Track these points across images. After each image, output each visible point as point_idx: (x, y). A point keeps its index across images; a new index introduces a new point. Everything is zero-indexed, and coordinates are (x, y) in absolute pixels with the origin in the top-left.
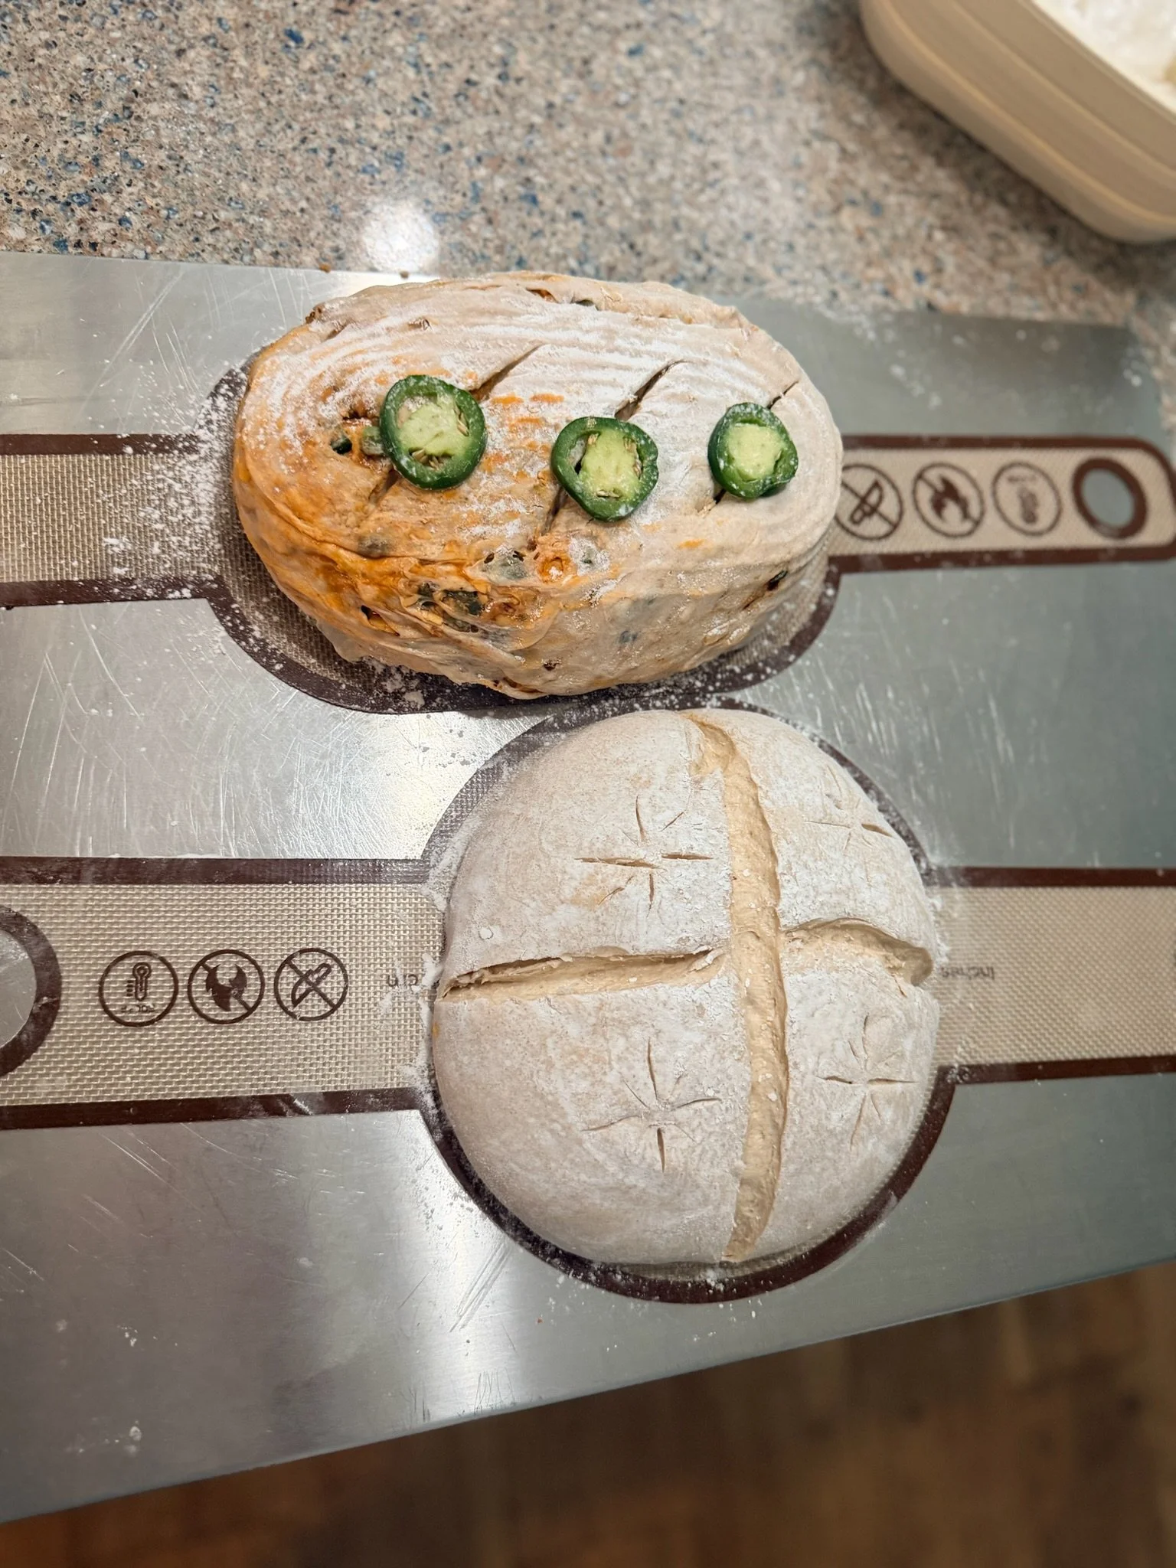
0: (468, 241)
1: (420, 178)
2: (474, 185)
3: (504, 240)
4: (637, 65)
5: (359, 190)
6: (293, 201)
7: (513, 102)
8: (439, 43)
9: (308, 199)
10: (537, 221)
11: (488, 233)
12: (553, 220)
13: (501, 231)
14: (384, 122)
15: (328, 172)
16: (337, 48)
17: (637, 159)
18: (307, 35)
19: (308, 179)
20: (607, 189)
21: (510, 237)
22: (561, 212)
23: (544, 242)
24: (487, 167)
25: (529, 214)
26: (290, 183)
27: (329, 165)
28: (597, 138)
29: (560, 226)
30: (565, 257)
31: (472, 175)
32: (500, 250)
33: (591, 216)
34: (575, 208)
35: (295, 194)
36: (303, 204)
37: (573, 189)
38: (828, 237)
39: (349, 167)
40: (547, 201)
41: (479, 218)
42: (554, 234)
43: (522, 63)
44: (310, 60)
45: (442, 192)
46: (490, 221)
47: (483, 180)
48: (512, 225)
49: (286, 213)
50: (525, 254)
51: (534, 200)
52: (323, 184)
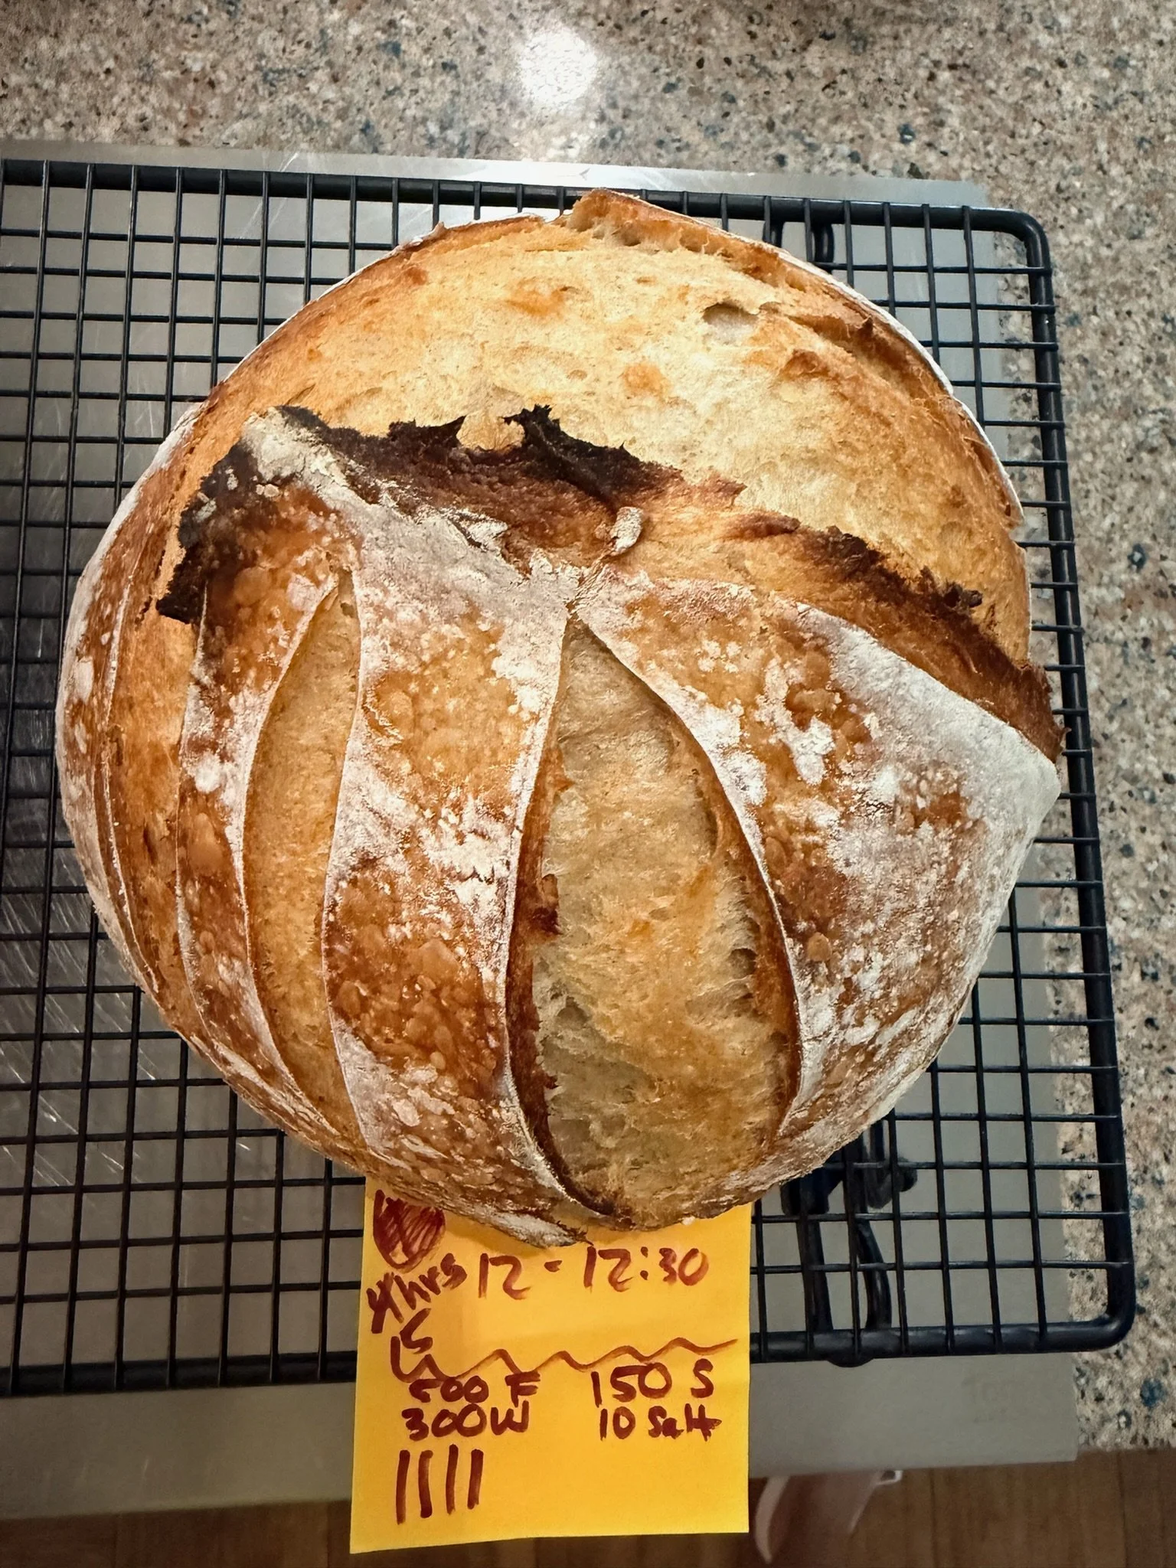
0: (304, 103)
1: (256, 25)
2: (323, 32)
3: (349, 102)
5: (181, 44)
6: (99, 61)
9: (116, 58)
10: (396, 76)
11: (330, 93)
12: (416, 74)
13: (347, 90)
15: (145, 23)
19: (120, 33)
20: (492, 31)
21: (357, 98)
22: (427, 62)
23: (400, 103)
24: (342, 9)
25: (386, 67)
26: (98, 39)
27: (148, 14)
29: (425, 82)
30: (424, 121)
31: (321, 20)
32: (342, 115)
33: (465, 68)
34: (447, 58)
35: (102, 52)
36: (110, 64)
37: (448, 33)
38: (785, 82)
39: (171, 16)
40: (412, 50)
41: (322, 75)
42: (415, 91)
45: (280, 44)
46: (335, 79)
47: (333, 26)
48: (363, 82)
49: (88, 75)
50: (373, 118)
51: (396, 49)
52: (138, 39)
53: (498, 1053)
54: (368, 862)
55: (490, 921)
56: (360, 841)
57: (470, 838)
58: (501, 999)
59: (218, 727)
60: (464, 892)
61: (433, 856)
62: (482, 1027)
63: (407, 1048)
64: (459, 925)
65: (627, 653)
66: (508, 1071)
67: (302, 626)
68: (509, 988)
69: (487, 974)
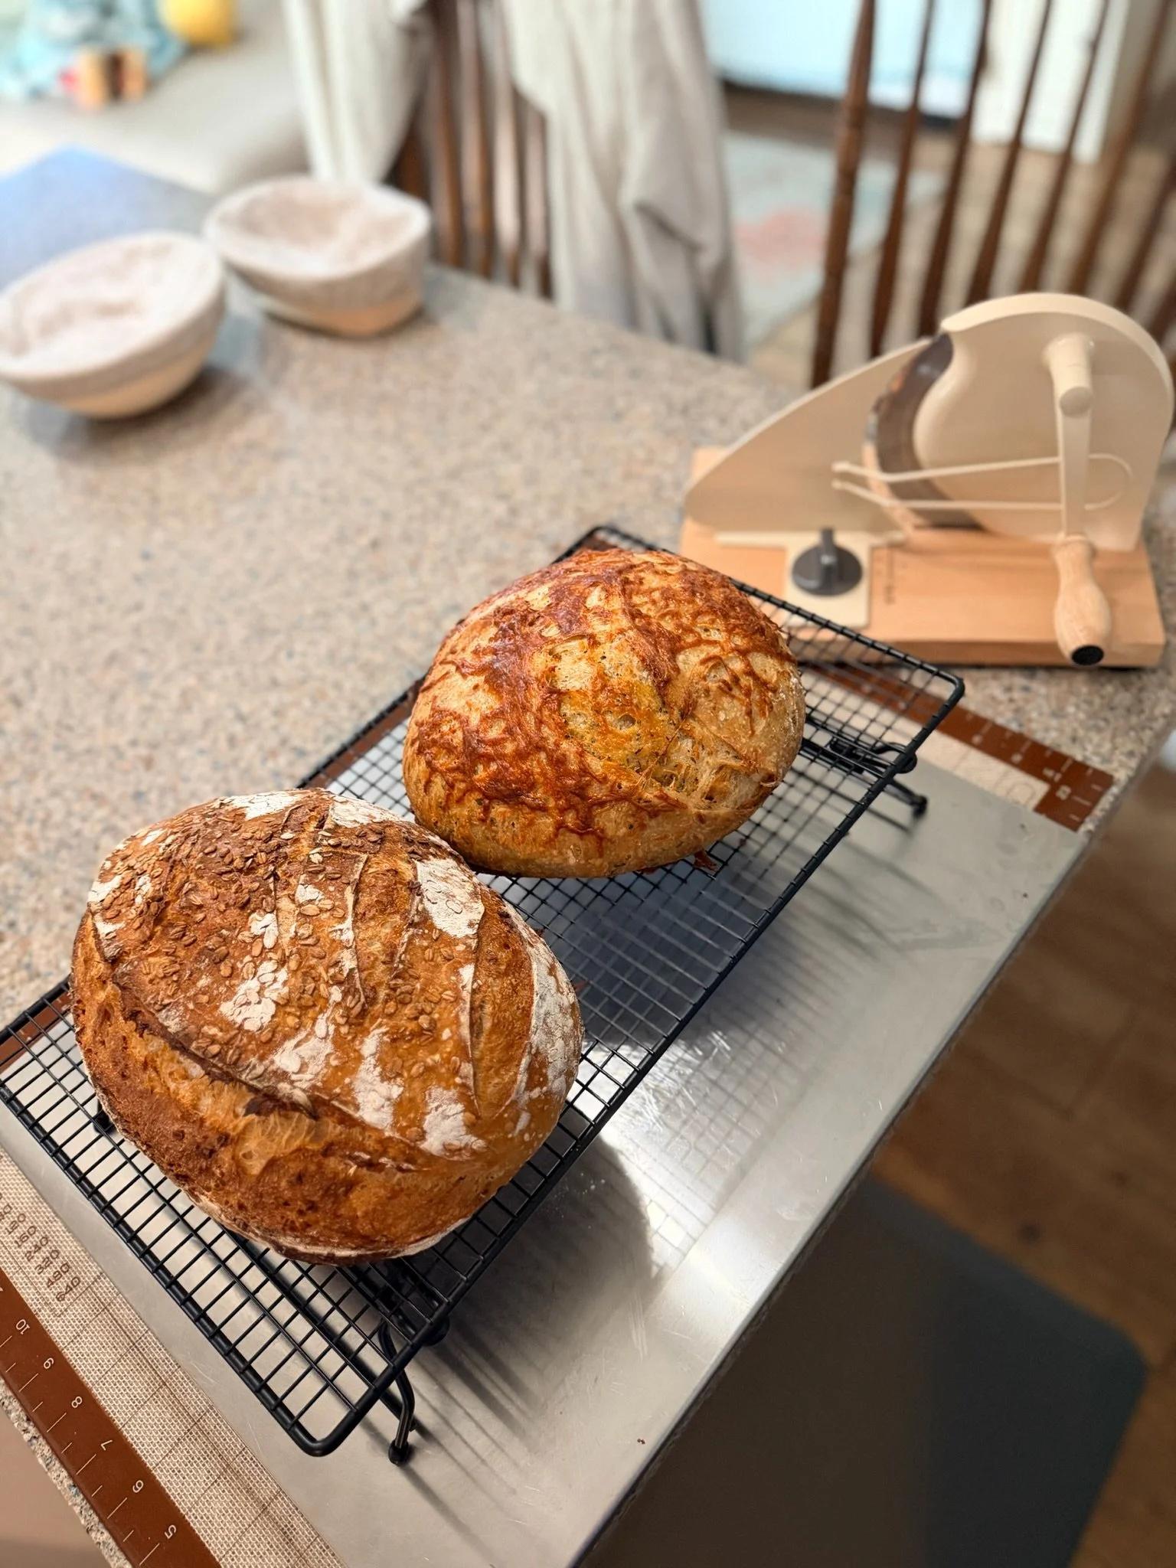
4: (297, 660)
7: (257, 726)
8: (203, 734)
14: (208, 788)
16: (161, 780)
17: (332, 694)
18: (143, 788)
28: (307, 703)
43: (245, 708)
44: (153, 796)
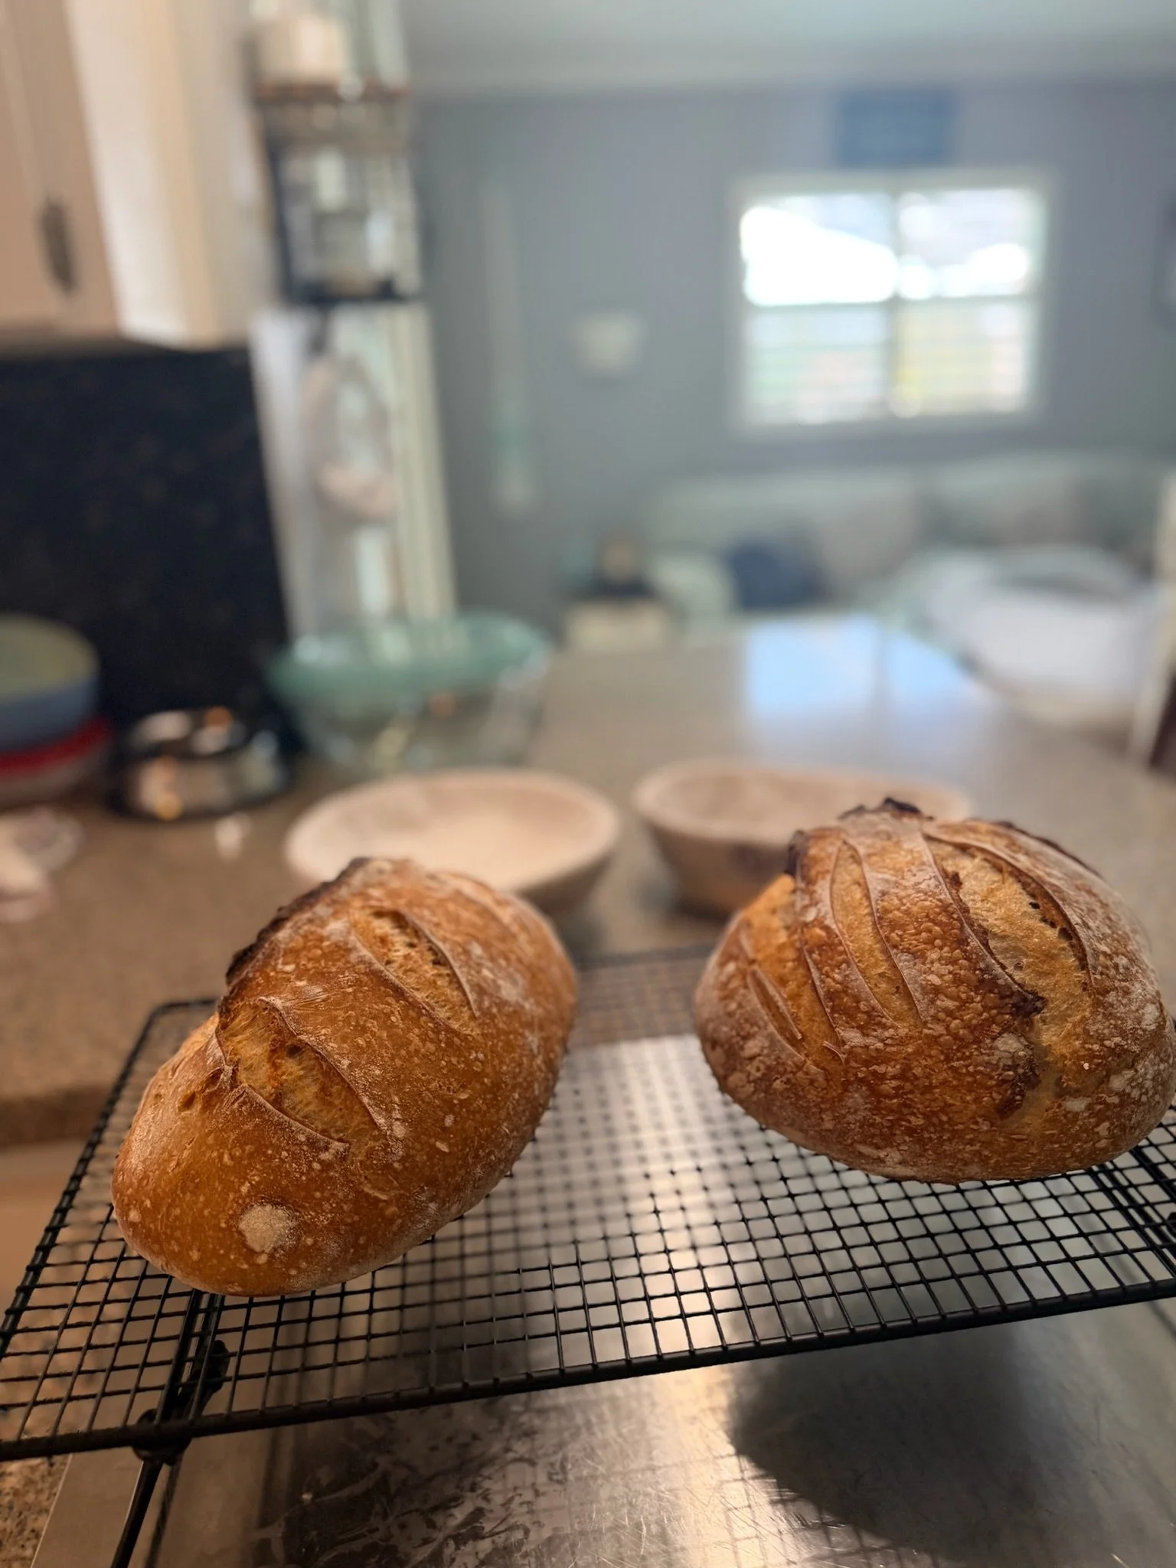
53: (959, 919)
54: (884, 894)
55: (937, 887)
56: (879, 888)
57: (918, 874)
58: (951, 901)
59: (811, 899)
60: (923, 886)
61: (907, 884)
62: (950, 915)
63: (923, 946)
64: (926, 894)
65: (945, 837)
66: (965, 925)
67: (834, 858)
68: (953, 899)
69: (942, 897)
